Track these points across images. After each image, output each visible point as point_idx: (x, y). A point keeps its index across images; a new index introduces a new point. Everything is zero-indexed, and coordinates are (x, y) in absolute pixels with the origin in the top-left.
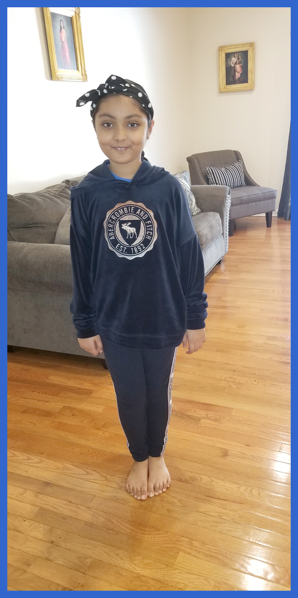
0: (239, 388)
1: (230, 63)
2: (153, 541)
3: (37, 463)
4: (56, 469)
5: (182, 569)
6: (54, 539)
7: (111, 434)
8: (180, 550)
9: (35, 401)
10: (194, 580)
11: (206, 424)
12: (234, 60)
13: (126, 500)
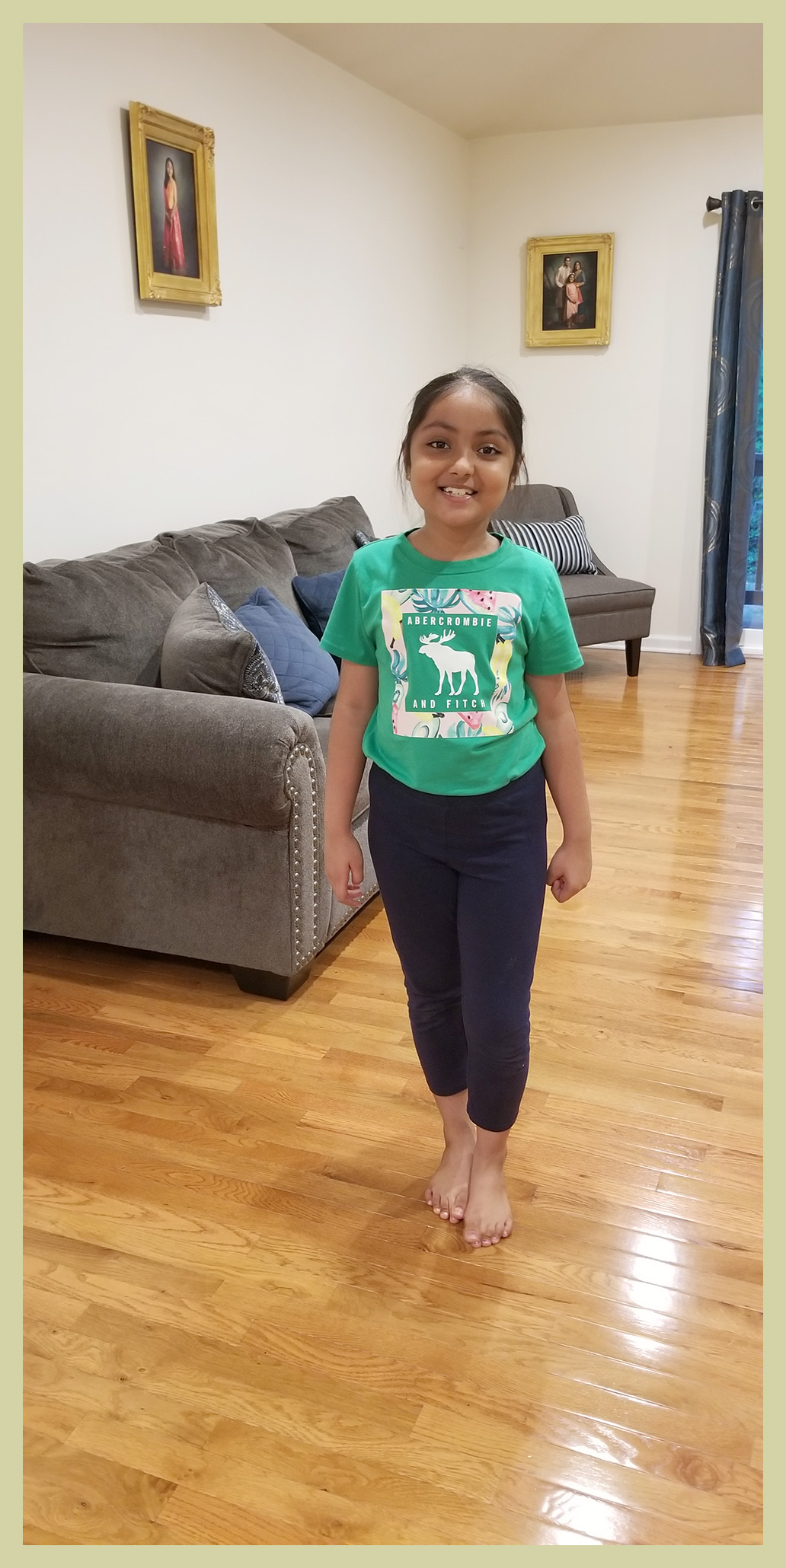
0: (563, 1048)
1: (555, 278)
3: (79, 1204)
4: (125, 1218)
5: (430, 1440)
6: (126, 1374)
7: (259, 1143)
8: (424, 1399)
9: (70, 1063)
12: (564, 272)
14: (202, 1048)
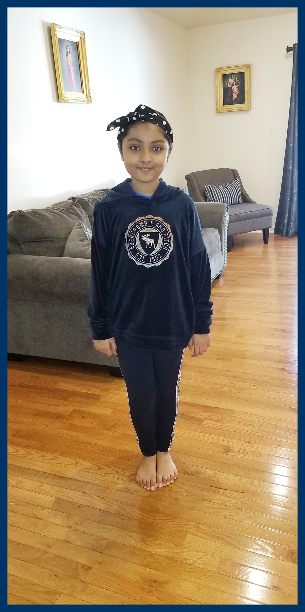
0: (239, 392)
1: (227, 84)
2: (162, 525)
3: (51, 460)
4: (69, 465)
5: (190, 548)
6: (72, 525)
7: (120, 434)
8: (188, 532)
9: (46, 405)
10: (202, 557)
11: (209, 424)
12: (231, 81)
13: (137, 491)
14: (97, 397)
